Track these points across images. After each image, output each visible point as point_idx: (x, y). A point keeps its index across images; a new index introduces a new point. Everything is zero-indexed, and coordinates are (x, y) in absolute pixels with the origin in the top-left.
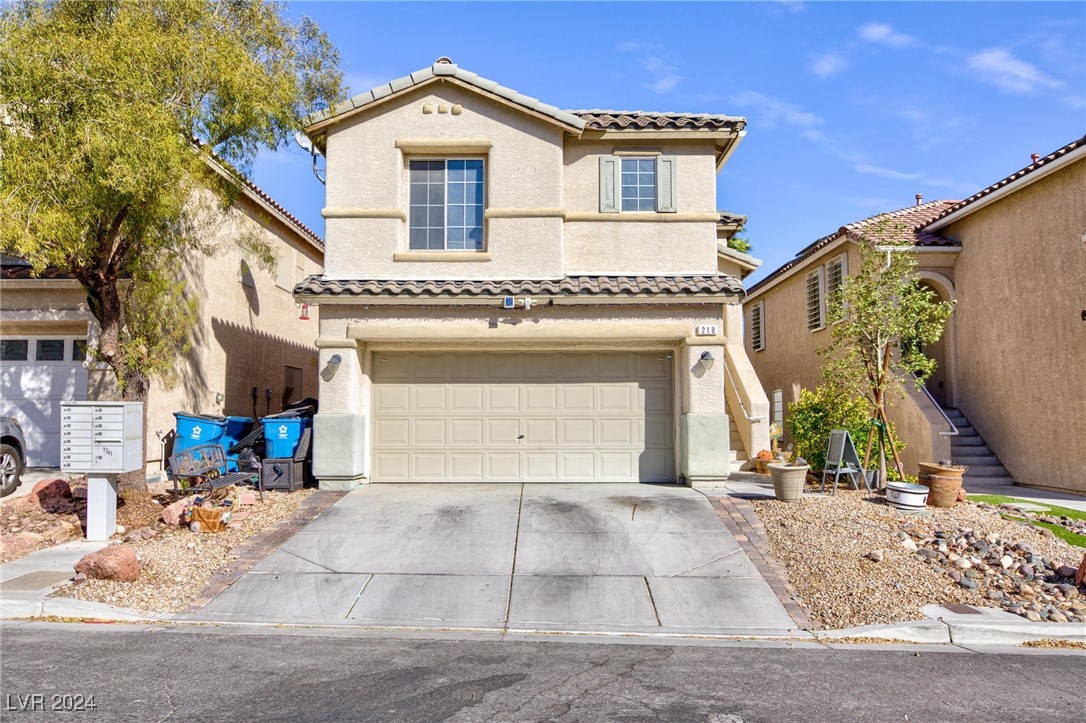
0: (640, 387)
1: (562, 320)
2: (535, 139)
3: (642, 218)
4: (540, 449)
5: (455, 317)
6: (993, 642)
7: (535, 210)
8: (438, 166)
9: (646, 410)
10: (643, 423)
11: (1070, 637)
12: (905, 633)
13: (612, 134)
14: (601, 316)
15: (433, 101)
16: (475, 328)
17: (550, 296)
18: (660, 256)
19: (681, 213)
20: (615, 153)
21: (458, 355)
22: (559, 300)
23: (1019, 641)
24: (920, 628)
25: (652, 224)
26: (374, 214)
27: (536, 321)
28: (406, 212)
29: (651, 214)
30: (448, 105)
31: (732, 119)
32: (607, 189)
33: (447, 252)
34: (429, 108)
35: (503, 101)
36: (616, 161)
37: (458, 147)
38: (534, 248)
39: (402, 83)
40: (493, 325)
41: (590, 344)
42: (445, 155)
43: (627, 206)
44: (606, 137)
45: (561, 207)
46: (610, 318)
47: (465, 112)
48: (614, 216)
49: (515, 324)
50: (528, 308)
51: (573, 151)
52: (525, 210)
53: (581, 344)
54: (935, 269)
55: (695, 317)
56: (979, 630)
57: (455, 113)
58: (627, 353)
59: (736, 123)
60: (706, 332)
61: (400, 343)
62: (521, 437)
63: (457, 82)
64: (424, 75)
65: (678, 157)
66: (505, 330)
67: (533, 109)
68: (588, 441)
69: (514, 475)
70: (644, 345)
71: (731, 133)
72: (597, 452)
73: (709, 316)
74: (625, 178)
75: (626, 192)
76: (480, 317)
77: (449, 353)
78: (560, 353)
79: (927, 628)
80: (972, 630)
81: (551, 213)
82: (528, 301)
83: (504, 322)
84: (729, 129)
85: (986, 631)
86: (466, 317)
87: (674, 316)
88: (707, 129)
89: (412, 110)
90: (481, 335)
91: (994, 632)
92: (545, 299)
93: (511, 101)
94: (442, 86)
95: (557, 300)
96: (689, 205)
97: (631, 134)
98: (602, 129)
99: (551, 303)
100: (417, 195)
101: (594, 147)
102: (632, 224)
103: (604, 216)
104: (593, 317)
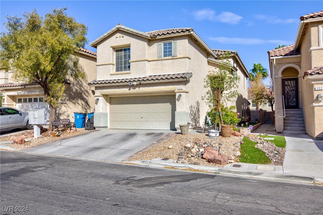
0: (170, 104)
1: (145, 88)
2: (140, 41)
3: (168, 59)
4: (146, 121)
5: (122, 88)
6: (157, 166)
7: (140, 60)
8: (121, 50)
9: (172, 111)
10: (171, 114)
11: (176, 166)
12: (139, 163)
13: (158, 37)
14: (154, 86)
15: (118, 35)
16: (125, 91)
17: (140, 82)
18: (173, 69)
19: (178, 56)
20: (161, 42)
21: (128, 97)
22: (142, 82)
23: (164, 167)
24: (142, 162)
25: (171, 60)
26: (106, 64)
27: (139, 88)
28: (115, 63)
29: (170, 57)
30: (121, 35)
31: (188, 28)
32: (159, 52)
33: (124, 72)
34: (117, 37)
35: (131, 33)
36: (162, 44)
37: (123, 45)
38: (140, 69)
39: (110, 31)
40: (130, 90)
41: (156, 93)
42: (123, 47)
43: (165, 56)
44: (157, 38)
45: (147, 58)
46: (156, 86)
47: (125, 36)
48: (161, 59)
49: (134, 89)
50: (135, 85)
51: (151, 43)
52: (138, 60)
53: (154, 93)
54: (294, 63)
55: (177, 85)
56: (155, 163)
57: (123, 37)
58: (167, 95)
59: (189, 30)
60: (180, 89)
61: (115, 95)
62: (142, 118)
63: (121, 29)
64: (114, 29)
65: (177, 41)
66: (132, 91)
67: (138, 34)
68: (158, 119)
69: (141, 127)
70: (170, 93)
71: (189, 32)
72: (159, 122)
73: (181, 85)
74: (164, 48)
75: (165, 52)
76: (127, 88)
77: (126, 97)
78: (151, 96)
79: (144, 162)
80: (154, 163)
81: (144, 60)
82: (135, 83)
83: (132, 89)
84: (188, 32)
85: (157, 163)
86: (124, 88)
87: (172, 85)
88: (182, 33)
89: (113, 38)
90: (127, 92)
91: (159, 164)
92: (139, 83)
93: (133, 32)
94: (118, 31)
95: (142, 83)
96: (180, 54)
97: (163, 37)
98: (156, 36)
99: (140, 83)
100: (117, 58)
101: (156, 41)
102: (166, 61)
103: (159, 59)
104: (152, 86)
